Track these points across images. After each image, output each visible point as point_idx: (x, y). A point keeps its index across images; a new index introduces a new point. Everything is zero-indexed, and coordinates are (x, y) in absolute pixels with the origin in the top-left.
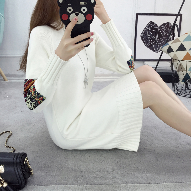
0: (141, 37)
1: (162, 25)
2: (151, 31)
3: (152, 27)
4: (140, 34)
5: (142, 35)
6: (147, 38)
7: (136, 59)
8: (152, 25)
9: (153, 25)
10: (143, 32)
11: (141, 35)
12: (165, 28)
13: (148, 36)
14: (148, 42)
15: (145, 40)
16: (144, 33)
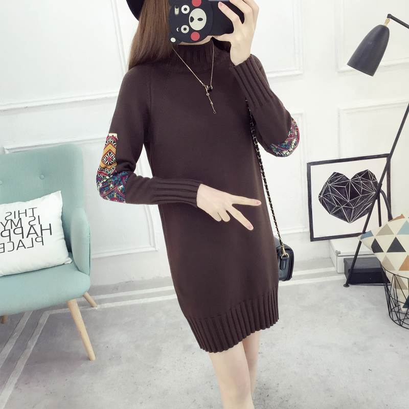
0: (320, 200)
1: (355, 176)
2: (336, 188)
3: (337, 181)
4: (318, 195)
5: (321, 196)
6: (331, 200)
7: (315, 236)
8: (337, 178)
9: (339, 177)
10: (322, 191)
11: (319, 197)
12: (362, 180)
13: (333, 196)
14: (333, 207)
15: (327, 203)
16: (324, 193)
